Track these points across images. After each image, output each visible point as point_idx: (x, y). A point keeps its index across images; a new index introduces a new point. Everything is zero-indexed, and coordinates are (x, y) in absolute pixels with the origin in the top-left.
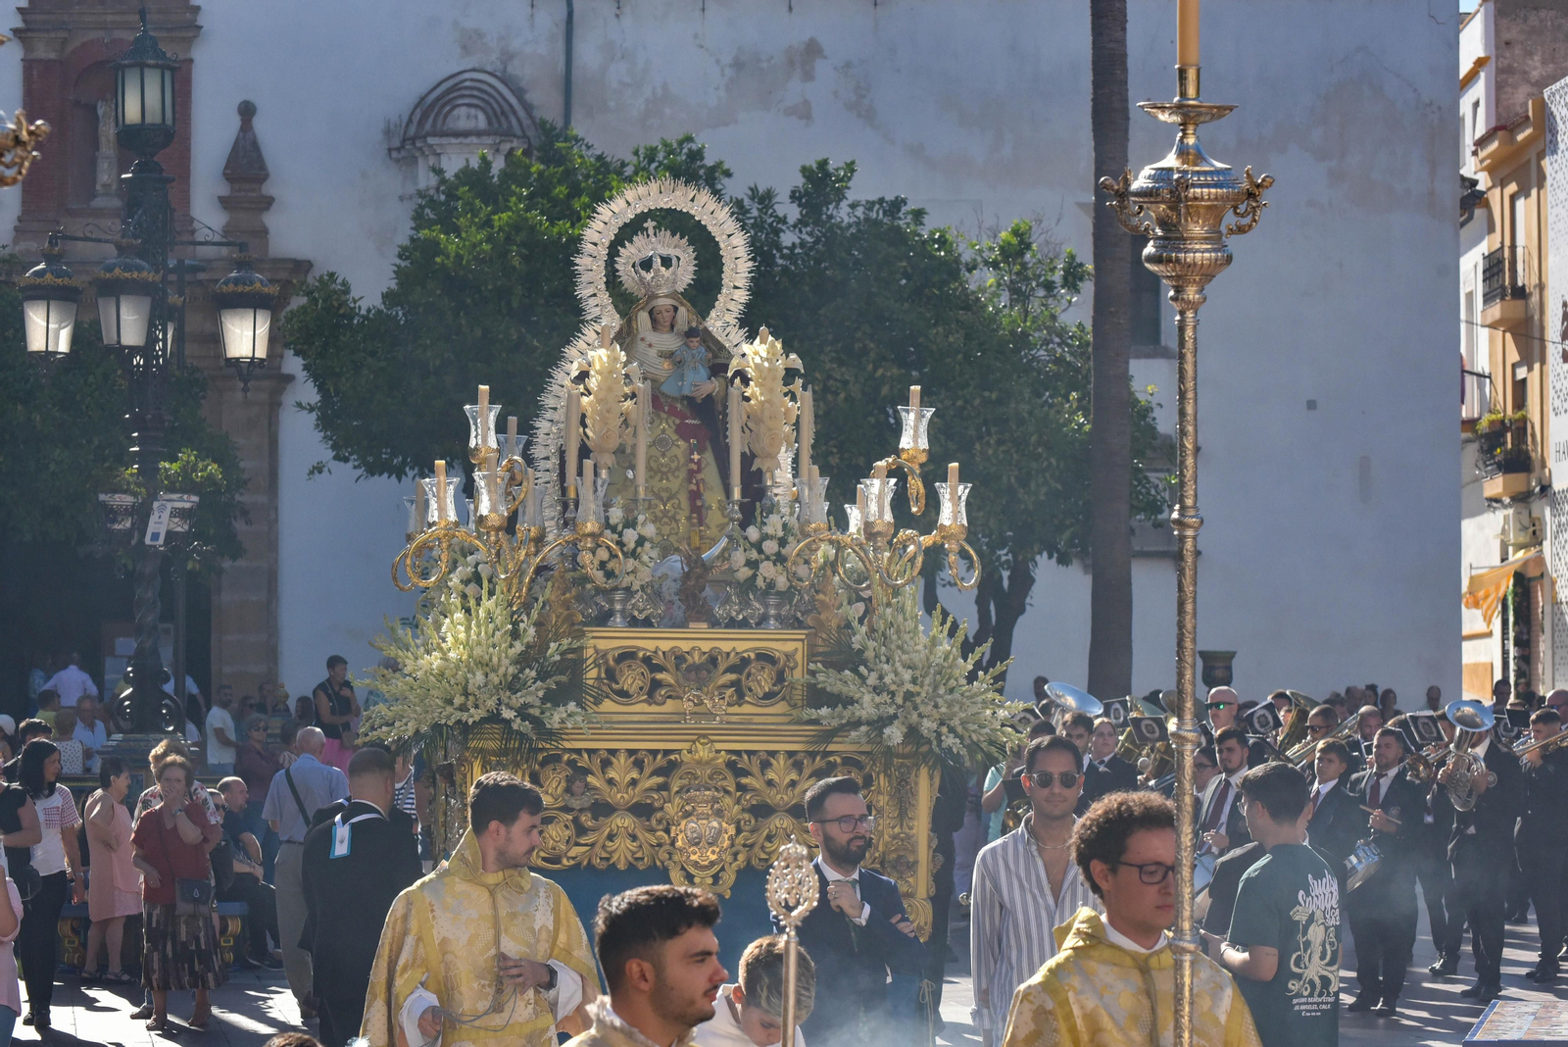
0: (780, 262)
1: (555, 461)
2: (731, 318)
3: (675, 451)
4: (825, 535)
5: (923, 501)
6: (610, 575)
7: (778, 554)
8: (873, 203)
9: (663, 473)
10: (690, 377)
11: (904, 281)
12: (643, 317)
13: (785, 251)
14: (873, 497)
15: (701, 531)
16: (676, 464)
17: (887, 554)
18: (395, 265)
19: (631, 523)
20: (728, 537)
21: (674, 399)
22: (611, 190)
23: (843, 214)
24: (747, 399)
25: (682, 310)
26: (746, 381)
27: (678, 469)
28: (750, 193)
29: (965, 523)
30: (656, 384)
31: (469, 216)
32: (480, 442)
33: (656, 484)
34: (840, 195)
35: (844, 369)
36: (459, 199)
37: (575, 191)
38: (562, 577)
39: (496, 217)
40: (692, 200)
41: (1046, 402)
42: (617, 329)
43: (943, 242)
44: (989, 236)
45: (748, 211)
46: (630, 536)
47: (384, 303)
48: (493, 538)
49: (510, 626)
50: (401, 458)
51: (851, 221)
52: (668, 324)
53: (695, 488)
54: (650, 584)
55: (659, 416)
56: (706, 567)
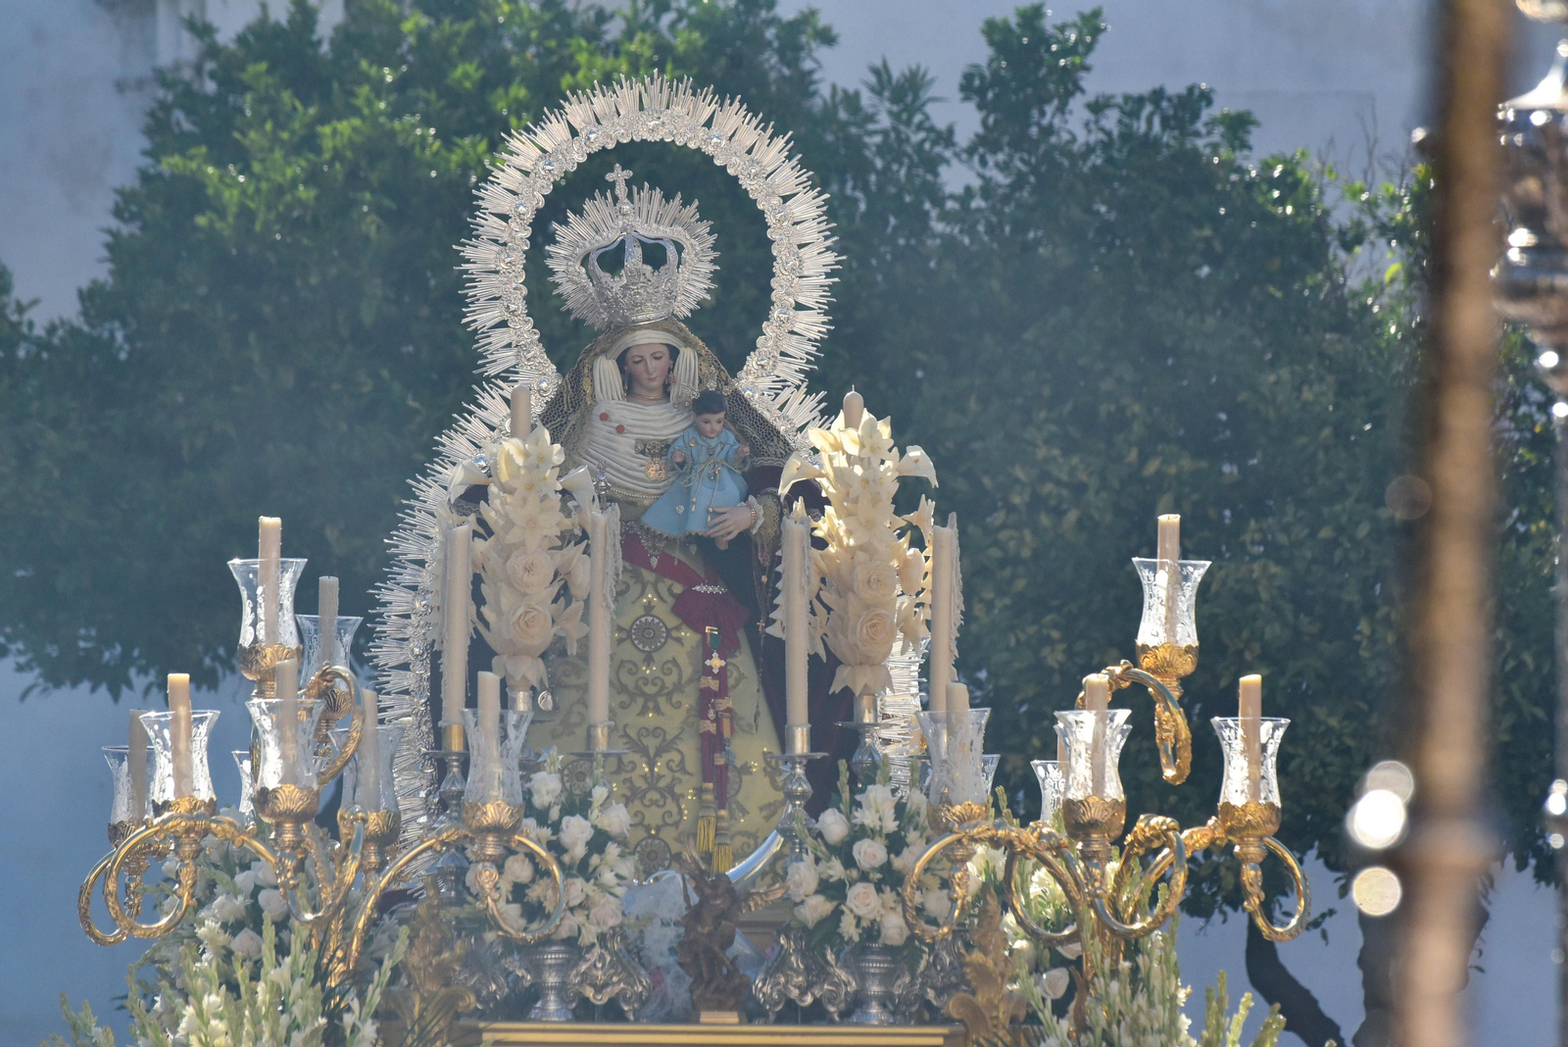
0: (939, 227)
1: (421, 671)
2: (790, 371)
3: (672, 650)
4: (983, 828)
5: (1187, 755)
6: (534, 912)
7: (886, 868)
8: (1140, 101)
9: (648, 698)
10: (704, 496)
11: (1205, 271)
12: (606, 371)
13: (950, 205)
14: (1081, 748)
15: (719, 818)
16: (674, 677)
17: (1113, 867)
18: (109, 232)
19: (577, 804)
20: (783, 832)
21: (670, 541)
22: (574, 71)
23: (1074, 124)
24: (820, 544)
25: (687, 355)
26: (816, 502)
27: (678, 687)
28: (873, 79)
29: (1276, 800)
30: (631, 511)
31: (269, 126)
32: (261, 635)
33: (632, 719)
34: (1069, 83)
35: (1075, 460)
36: (245, 88)
37: (498, 74)
38: (434, 917)
39: (327, 130)
40: (708, 124)
41: (1513, 529)
42: (550, 395)
43: (1290, 185)
44: (1389, 174)
45: (871, 118)
46: (576, 832)
47: (85, 313)
48: (288, 837)
49: (322, 1021)
50: (118, 649)
51: (1092, 139)
52: (657, 383)
53: (712, 728)
54: (620, 931)
55: (638, 577)
56: (737, 896)
